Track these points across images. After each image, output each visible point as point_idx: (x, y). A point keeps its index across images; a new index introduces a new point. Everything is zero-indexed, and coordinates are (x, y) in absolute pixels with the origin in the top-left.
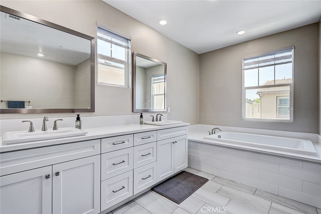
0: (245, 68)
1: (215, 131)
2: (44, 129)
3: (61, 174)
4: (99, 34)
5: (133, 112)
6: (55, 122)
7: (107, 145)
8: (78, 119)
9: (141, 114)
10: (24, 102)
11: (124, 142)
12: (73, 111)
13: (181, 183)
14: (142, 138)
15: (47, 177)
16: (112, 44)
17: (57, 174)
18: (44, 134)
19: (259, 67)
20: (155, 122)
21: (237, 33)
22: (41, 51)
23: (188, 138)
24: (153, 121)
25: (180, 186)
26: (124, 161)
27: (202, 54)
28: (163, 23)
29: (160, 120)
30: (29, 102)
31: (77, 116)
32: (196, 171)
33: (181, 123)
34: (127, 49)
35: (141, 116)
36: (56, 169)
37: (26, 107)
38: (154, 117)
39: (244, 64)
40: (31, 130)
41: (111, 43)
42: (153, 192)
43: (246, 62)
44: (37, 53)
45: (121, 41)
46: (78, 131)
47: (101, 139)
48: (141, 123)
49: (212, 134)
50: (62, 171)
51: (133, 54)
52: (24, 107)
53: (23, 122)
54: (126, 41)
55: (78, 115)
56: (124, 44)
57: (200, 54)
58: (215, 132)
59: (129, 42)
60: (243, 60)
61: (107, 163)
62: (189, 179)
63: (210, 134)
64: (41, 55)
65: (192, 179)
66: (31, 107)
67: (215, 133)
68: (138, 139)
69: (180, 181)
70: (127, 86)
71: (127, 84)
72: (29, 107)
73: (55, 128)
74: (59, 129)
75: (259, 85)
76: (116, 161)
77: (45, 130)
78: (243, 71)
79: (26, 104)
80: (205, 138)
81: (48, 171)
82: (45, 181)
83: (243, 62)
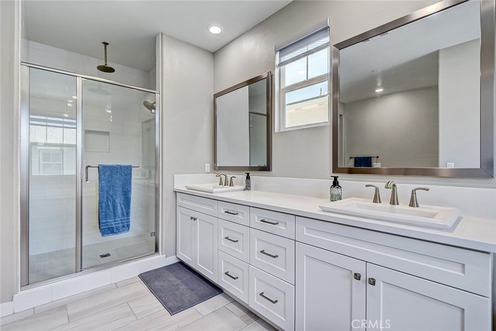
8: (248, 178)
10: (371, 157)
30: (378, 157)
37: (373, 164)
47: (218, 201)
55: (248, 174)
66: (380, 164)
72: (378, 163)
79: (373, 160)
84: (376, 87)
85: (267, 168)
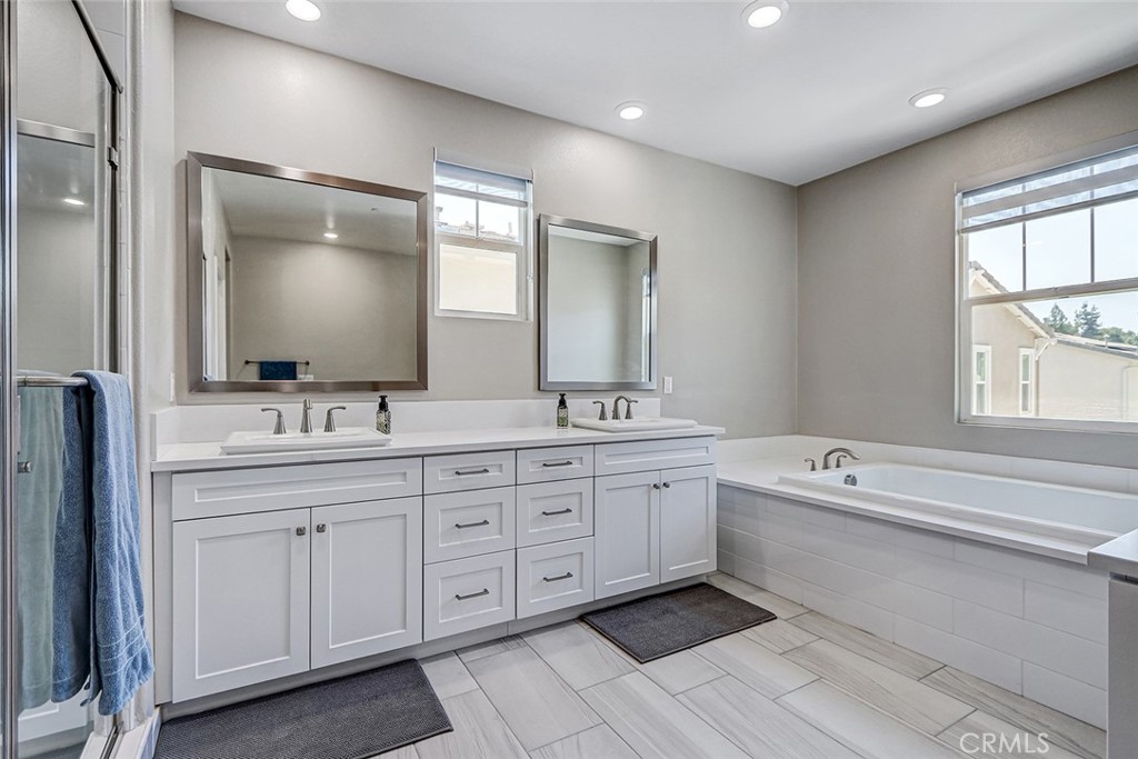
0: (966, 226)
1: (838, 461)
2: (305, 429)
3: (329, 528)
4: (439, 180)
5: (539, 389)
6: (329, 412)
7: (438, 474)
8: (383, 406)
9: (563, 396)
10: (295, 363)
11: (486, 471)
12: (375, 386)
13: (676, 613)
14: (544, 465)
15: (300, 532)
16: (480, 202)
17: (321, 529)
18: (305, 437)
19: (1024, 218)
20: (610, 423)
21: (912, 101)
22: (331, 225)
23: (718, 477)
24: (603, 417)
25: (669, 619)
26: (486, 522)
27: (809, 184)
28: (631, 113)
29: (628, 416)
30: (308, 363)
31: (380, 400)
32: (747, 588)
33: (692, 427)
34: (522, 209)
35: (562, 403)
36: (319, 516)
37: (299, 376)
38: (606, 406)
39: (964, 209)
40: (279, 430)
41: (476, 198)
42: (581, 624)
43: (971, 201)
44: (323, 233)
45: (505, 188)
46: (381, 436)
47: (423, 456)
48: (562, 422)
49: (826, 467)
50: (333, 524)
51: (539, 221)
52: (294, 377)
53: (263, 410)
54: (520, 186)
55: (383, 398)
56: (514, 194)
57: (801, 187)
58: (841, 464)
59: (529, 186)
60: (960, 194)
61: (439, 522)
62: (706, 606)
63: (813, 469)
64: (331, 236)
65: (718, 607)
66: (312, 376)
67: (838, 466)
68: (529, 467)
69: (676, 608)
70: (524, 317)
71: (524, 308)
72: (308, 375)
73: (329, 428)
74: (339, 431)
75: (1028, 289)
76: (463, 518)
77: (307, 431)
78: (961, 239)
79: (298, 368)
80: (782, 481)
81: (302, 519)
82: (296, 540)
83: (961, 203)
84: (326, 229)
85: (420, 383)
